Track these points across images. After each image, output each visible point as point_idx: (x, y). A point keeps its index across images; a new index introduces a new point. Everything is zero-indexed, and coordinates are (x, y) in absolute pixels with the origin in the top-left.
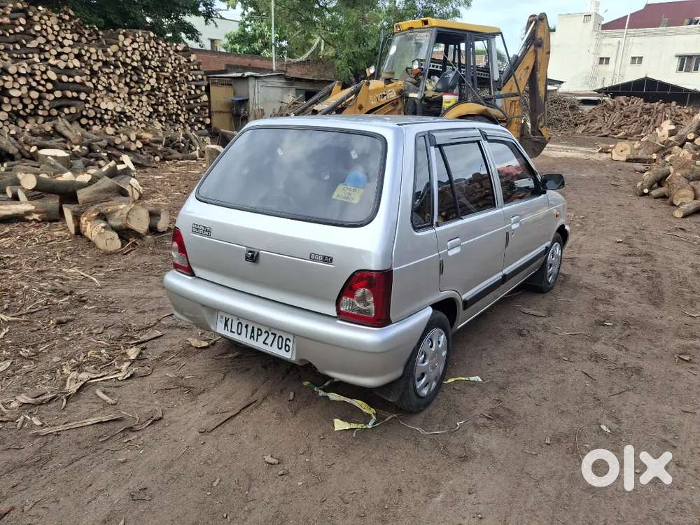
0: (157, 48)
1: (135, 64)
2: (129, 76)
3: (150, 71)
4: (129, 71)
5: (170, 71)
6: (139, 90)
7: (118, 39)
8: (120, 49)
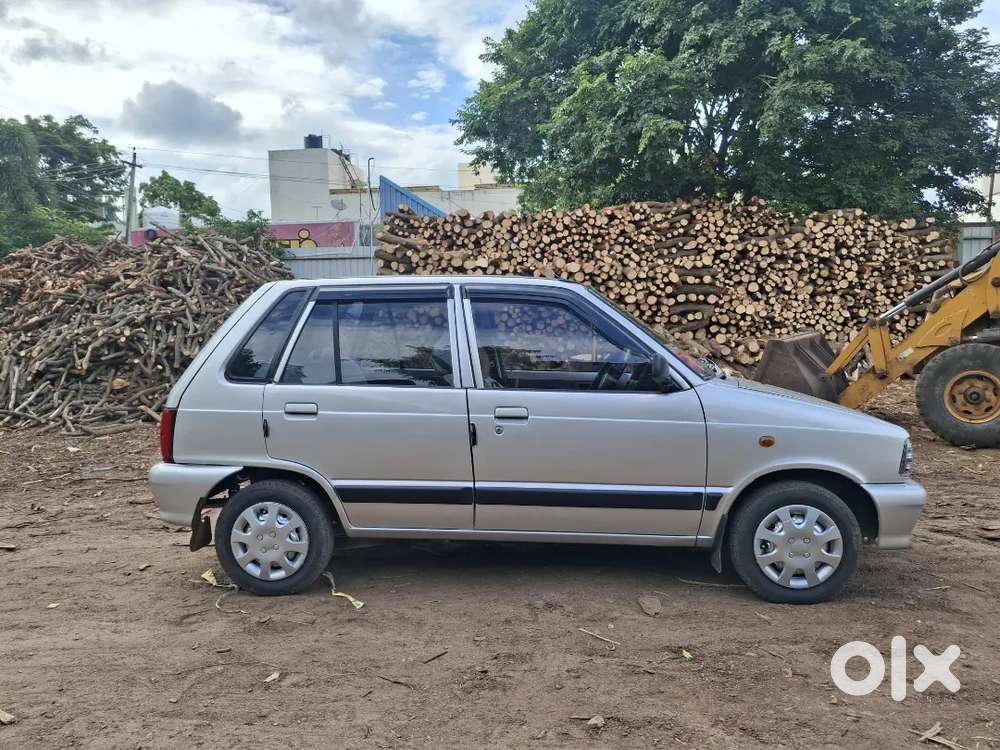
0: (865, 230)
1: (826, 255)
2: (817, 271)
3: (847, 263)
4: (816, 265)
5: (881, 259)
6: (829, 289)
7: (805, 226)
8: (806, 238)
